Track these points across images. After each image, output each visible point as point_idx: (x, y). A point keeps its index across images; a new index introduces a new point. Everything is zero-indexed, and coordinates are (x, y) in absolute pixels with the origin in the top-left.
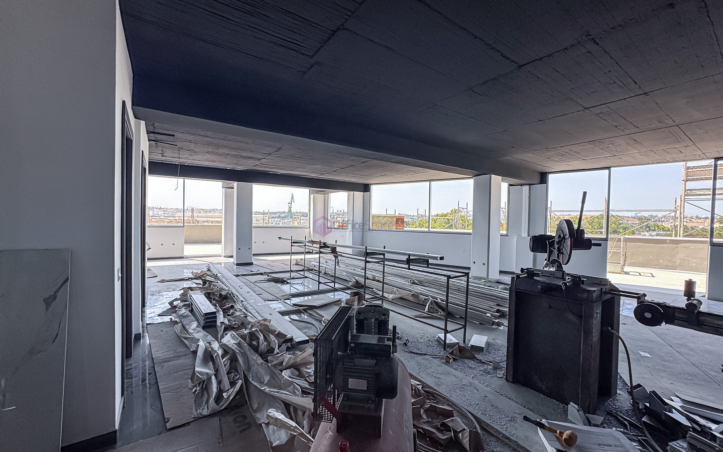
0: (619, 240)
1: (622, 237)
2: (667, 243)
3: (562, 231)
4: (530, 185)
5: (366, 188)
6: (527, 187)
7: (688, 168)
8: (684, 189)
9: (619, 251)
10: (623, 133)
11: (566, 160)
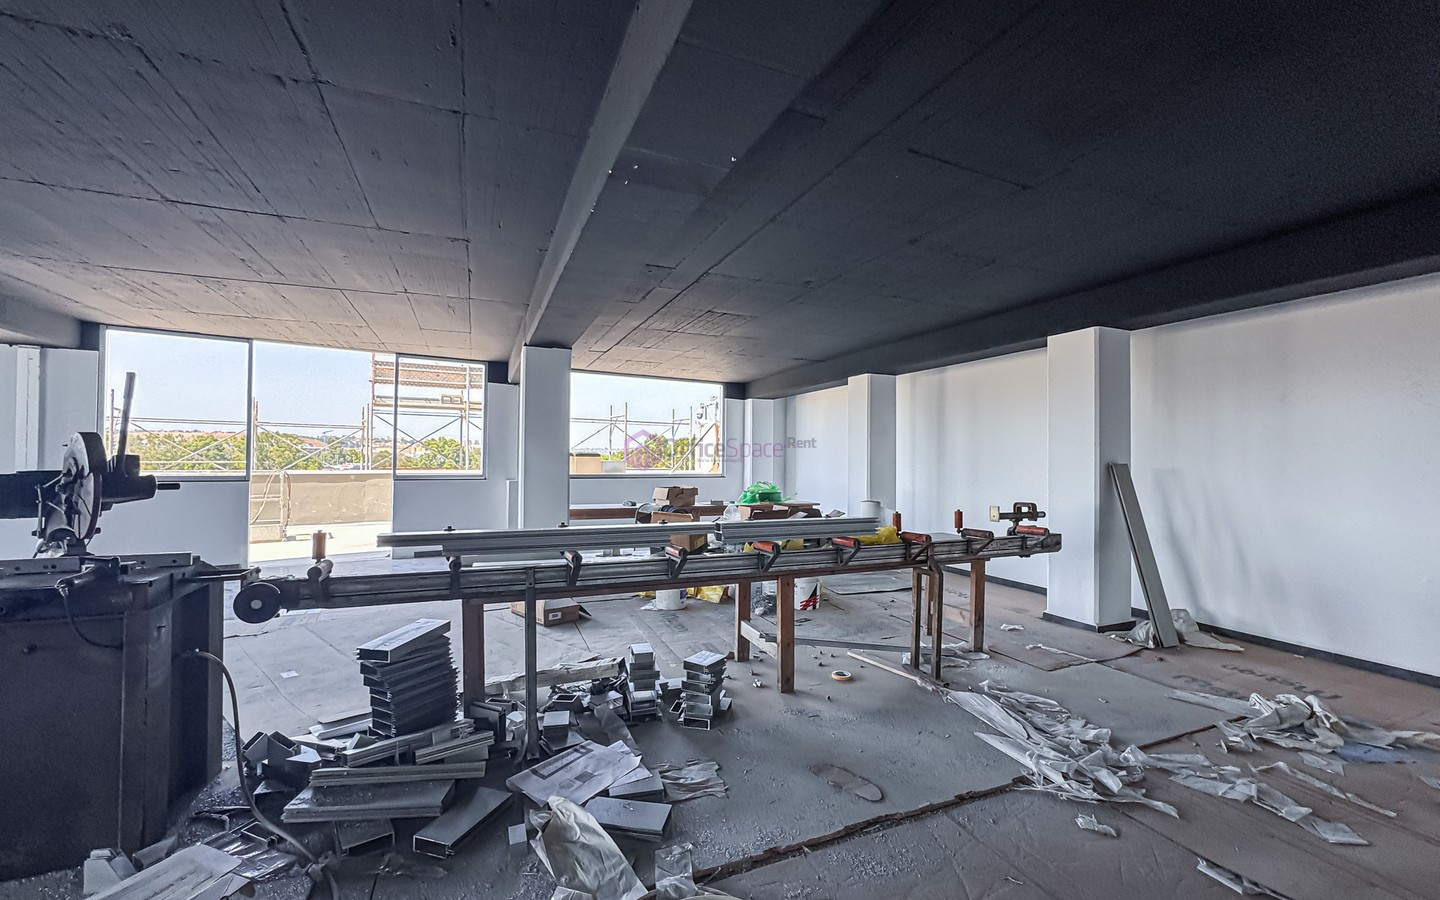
0: (277, 479)
1: (281, 474)
2: (352, 481)
3: (75, 459)
4: (43, 346)
6: (36, 352)
7: (376, 363)
8: (371, 396)
9: (276, 499)
10: (258, 278)
11: (147, 304)
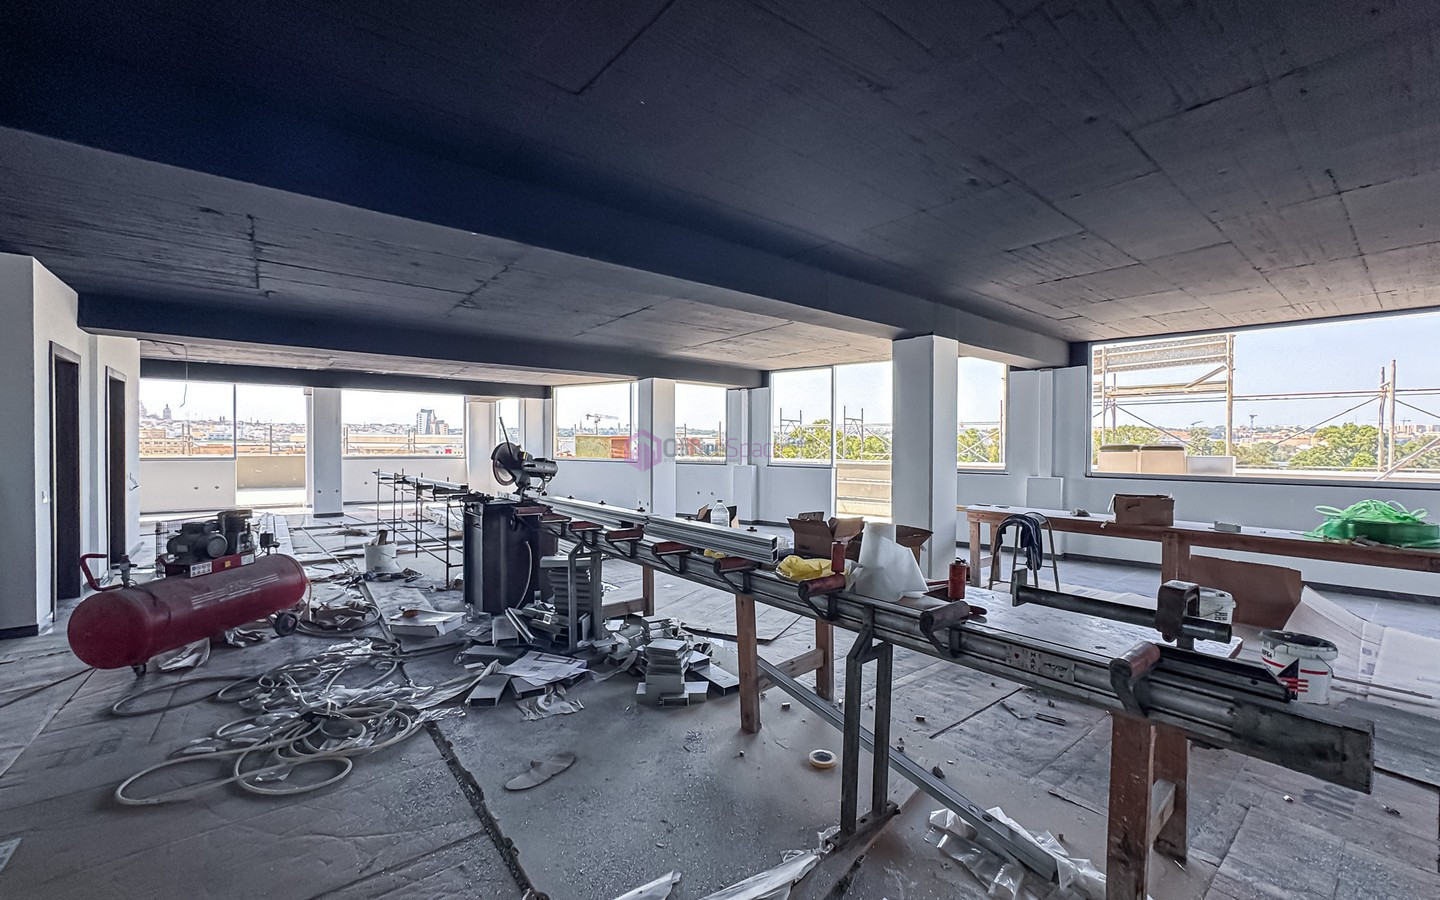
5: (546, 392)
